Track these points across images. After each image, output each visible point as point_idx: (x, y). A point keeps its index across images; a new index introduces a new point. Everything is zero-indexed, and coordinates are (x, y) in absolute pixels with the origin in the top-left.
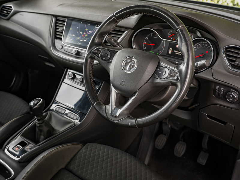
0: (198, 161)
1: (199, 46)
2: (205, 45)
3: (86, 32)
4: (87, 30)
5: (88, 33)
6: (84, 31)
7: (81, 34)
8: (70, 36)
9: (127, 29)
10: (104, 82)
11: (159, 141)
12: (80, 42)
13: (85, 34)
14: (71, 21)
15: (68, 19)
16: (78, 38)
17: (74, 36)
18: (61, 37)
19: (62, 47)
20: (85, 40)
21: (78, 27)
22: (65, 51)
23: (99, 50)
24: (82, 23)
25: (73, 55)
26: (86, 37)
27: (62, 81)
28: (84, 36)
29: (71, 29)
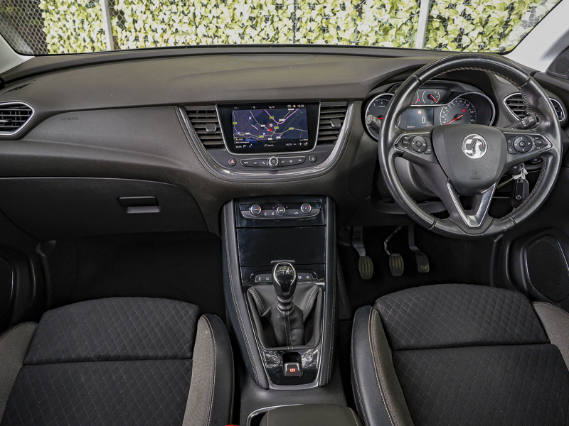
0: (419, 270)
1: (451, 105)
2: (458, 102)
3: (272, 121)
4: (272, 118)
5: (278, 123)
6: (266, 122)
7: (263, 128)
8: (239, 137)
9: (349, 101)
10: (327, 199)
11: (363, 268)
12: (269, 142)
13: (273, 126)
14: (228, 108)
15: (219, 106)
16: (261, 137)
17: (249, 135)
18: (221, 143)
19: (235, 160)
20: (277, 138)
21: (251, 116)
22: (246, 165)
23: (405, 139)
24: (254, 107)
25: (266, 168)
26: (277, 131)
27: (236, 228)
28: (272, 129)
29: (235, 123)
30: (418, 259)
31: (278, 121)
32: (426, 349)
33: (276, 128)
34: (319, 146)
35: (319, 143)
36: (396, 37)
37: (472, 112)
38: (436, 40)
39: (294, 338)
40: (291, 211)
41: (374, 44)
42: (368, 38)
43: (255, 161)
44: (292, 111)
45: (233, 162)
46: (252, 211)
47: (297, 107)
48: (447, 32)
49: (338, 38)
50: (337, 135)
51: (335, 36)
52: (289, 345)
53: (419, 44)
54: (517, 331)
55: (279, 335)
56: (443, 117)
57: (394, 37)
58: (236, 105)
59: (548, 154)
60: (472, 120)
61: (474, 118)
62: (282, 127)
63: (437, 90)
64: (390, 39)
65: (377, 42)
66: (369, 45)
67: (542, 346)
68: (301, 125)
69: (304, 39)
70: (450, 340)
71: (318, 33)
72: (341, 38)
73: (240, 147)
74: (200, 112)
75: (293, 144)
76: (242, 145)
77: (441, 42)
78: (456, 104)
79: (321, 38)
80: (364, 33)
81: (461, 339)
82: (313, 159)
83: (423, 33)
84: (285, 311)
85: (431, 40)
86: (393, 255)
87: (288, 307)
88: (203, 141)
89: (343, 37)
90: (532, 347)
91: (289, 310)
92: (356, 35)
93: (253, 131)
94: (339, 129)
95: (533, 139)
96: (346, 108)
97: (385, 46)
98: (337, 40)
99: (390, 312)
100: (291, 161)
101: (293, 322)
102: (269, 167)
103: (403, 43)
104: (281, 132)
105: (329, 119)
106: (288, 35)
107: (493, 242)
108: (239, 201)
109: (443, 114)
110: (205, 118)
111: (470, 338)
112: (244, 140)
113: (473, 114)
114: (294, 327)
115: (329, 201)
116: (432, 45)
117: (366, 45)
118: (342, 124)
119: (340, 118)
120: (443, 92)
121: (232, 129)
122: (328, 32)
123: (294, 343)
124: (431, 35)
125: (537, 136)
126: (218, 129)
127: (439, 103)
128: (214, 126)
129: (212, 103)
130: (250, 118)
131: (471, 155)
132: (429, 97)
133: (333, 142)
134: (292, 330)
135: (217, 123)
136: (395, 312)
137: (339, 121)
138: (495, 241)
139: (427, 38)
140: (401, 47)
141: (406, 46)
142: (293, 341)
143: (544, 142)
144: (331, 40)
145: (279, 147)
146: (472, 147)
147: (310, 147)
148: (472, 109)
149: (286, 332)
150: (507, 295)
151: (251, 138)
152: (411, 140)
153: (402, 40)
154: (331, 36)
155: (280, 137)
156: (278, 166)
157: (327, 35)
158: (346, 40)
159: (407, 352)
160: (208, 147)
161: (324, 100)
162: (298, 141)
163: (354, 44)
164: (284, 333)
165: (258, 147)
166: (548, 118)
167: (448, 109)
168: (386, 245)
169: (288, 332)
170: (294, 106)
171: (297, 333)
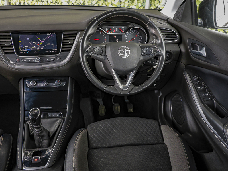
0: (129, 111)
1: (130, 33)
2: (133, 32)
3: (39, 41)
4: (39, 39)
5: (42, 41)
6: (36, 41)
7: (34, 44)
8: (22, 48)
9: (78, 31)
10: (69, 77)
11: (101, 110)
12: (37, 51)
13: (40, 43)
14: (16, 34)
15: (12, 33)
16: (33, 48)
17: (27, 47)
18: (13, 51)
19: (19, 59)
20: (41, 48)
21: (28, 38)
22: (25, 62)
23: (92, 49)
24: (30, 34)
25: (35, 63)
26: (41, 45)
27: (24, 92)
28: (39, 44)
29: (20, 41)
30: (128, 106)
31: (42, 40)
32: (105, 148)
33: (41, 44)
34: (62, 53)
35: (62, 51)
36: (137, 4)
37: (140, 37)
38: (155, 5)
39: (44, 144)
40: (51, 84)
41: (128, 7)
42: (125, 4)
43: (29, 59)
44: (49, 36)
45: (18, 60)
46: (31, 84)
47: (51, 34)
48: (159, 1)
49: (112, 4)
50: (71, 47)
51: (110, 3)
52: (42, 148)
53: (147, 7)
54: (149, 138)
55: (37, 143)
56: (126, 39)
57: (136, 4)
58: (21, 33)
59: (159, 55)
60: (140, 41)
61: (141, 39)
62: (44, 43)
63: (123, 26)
64: (135, 5)
65: (129, 6)
66: (126, 7)
67: (159, 146)
68: (53, 42)
69: (96, 4)
70: (117, 143)
71: (103, 2)
72: (113, 4)
73: (23, 53)
74: (4, 36)
75: (49, 51)
76: (24, 52)
77: (157, 6)
78: (132, 33)
79: (104, 4)
80: (123, 2)
81: (122, 143)
82: (59, 59)
83: (149, 2)
84: (38, 131)
85: (153, 5)
86: (115, 104)
87: (39, 129)
88: (4, 50)
89: (114, 4)
90: (154, 146)
91: (40, 131)
92: (119, 3)
93: (29, 45)
94: (72, 45)
95: (153, 49)
96: (76, 34)
97: (133, 8)
98: (111, 5)
99: (92, 131)
100: (48, 60)
101: (42, 136)
102: (36, 62)
103: (141, 7)
104: (43, 46)
105: (68, 40)
106: (89, 2)
107: (158, 97)
108: (26, 79)
109: (126, 38)
110: (6, 39)
111: (126, 142)
112: (25, 49)
113: (140, 38)
114: (44, 139)
115: (70, 78)
116: (153, 7)
117: (124, 7)
118: (74, 42)
119: (73, 39)
120: (126, 27)
121: (19, 44)
122: (107, 1)
123: (44, 147)
124: (153, 3)
125: (154, 47)
126: (12, 44)
127: (124, 32)
128: (9, 43)
129: (9, 32)
130: (28, 39)
131: (122, 56)
132: (119, 29)
133: (69, 50)
134: (43, 140)
135: (11, 41)
136: (94, 131)
137: (73, 40)
138: (159, 97)
139: (151, 4)
140: (139, 8)
141: (141, 8)
142: (44, 146)
143: (158, 50)
144: (108, 5)
145: (42, 53)
146: (122, 52)
147: (58, 53)
148: (140, 36)
149: (40, 141)
150: (149, 122)
151: (28, 49)
152: (94, 49)
153: (140, 5)
154: (109, 3)
155: (43, 48)
156: (40, 62)
157: (106, 2)
158: (115, 5)
159: (95, 150)
160: (6, 53)
161: (65, 31)
162: (52, 50)
163: (119, 7)
164: (39, 142)
165: (32, 53)
166: (159, 39)
167: (129, 35)
168: (112, 100)
169: (41, 142)
170: (50, 33)
171: (45, 142)
